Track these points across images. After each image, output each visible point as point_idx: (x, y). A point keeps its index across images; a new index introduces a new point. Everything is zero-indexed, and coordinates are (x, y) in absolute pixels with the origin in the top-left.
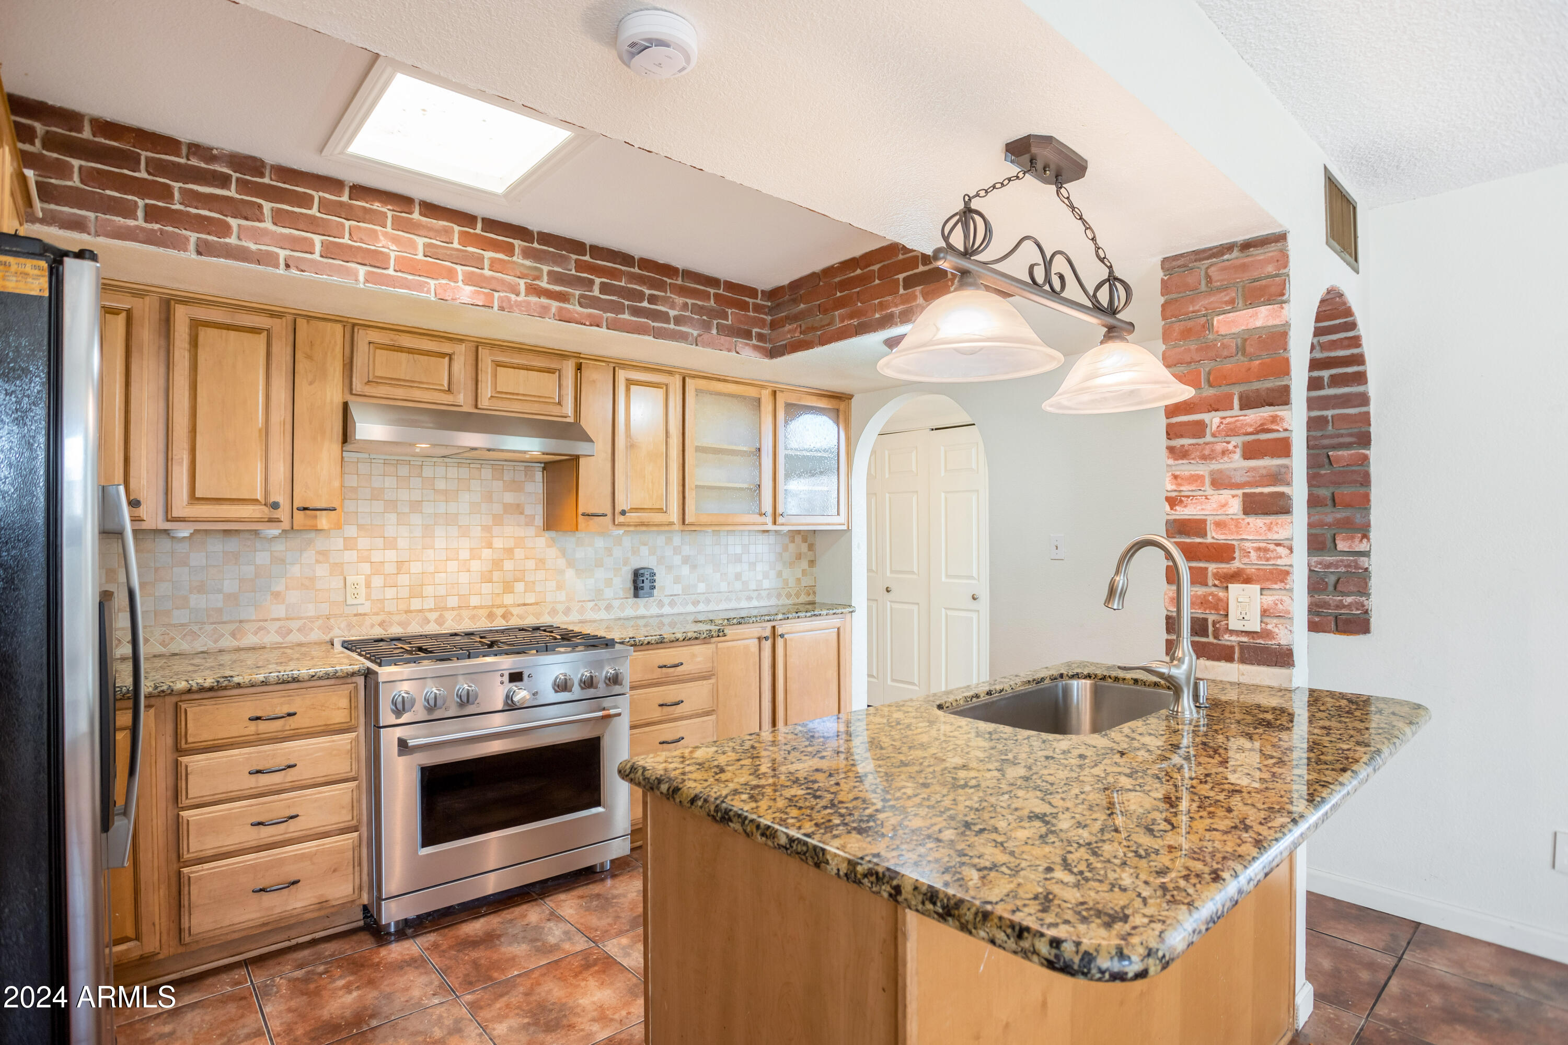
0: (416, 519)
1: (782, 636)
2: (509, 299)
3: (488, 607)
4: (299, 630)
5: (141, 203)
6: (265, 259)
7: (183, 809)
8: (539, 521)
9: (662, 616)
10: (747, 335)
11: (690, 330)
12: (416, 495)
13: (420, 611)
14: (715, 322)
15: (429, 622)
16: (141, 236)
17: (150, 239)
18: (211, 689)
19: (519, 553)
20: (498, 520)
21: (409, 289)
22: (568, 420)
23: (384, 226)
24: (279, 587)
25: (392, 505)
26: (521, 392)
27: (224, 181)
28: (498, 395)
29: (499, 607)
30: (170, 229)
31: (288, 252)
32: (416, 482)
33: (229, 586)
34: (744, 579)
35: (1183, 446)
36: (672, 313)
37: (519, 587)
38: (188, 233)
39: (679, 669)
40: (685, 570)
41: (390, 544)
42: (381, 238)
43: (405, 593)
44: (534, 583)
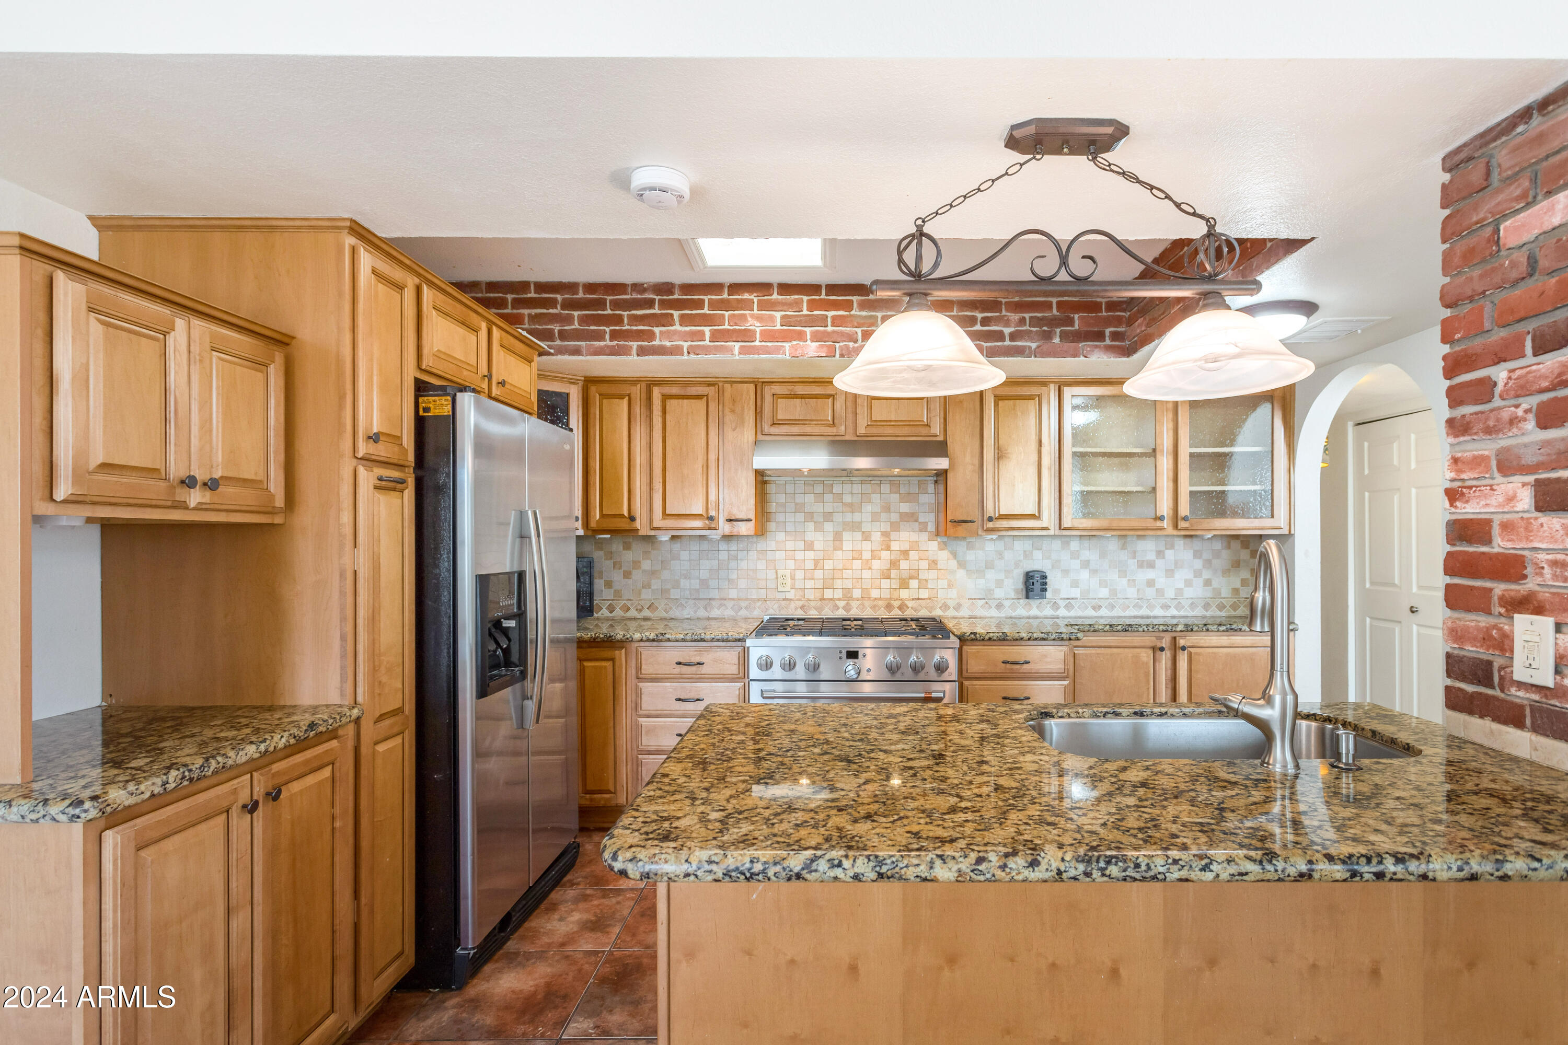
0: (828, 526)
1: (1183, 648)
2: (847, 347)
3: (886, 599)
4: (746, 608)
5: (607, 330)
6: (675, 351)
7: (640, 716)
8: (932, 527)
9: (1058, 618)
10: (1100, 336)
11: (1028, 344)
12: (829, 508)
13: (831, 599)
14: (1058, 330)
15: (838, 608)
16: (608, 351)
17: (613, 352)
18: (653, 640)
19: (913, 555)
20: (895, 527)
21: (769, 353)
22: (938, 439)
23: (752, 310)
24: (734, 576)
25: (810, 517)
26: (893, 419)
27: (650, 303)
28: (873, 424)
29: (896, 599)
30: (622, 343)
31: (690, 343)
32: (828, 497)
33: (704, 574)
34: (1158, 586)
35: (1464, 416)
36: (1007, 331)
37: (914, 584)
38: (631, 343)
39: (1025, 666)
40: (1085, 575)
41: (809, 546)
42: (749, 319)
43: (819, 584)
44: (927, 581)
